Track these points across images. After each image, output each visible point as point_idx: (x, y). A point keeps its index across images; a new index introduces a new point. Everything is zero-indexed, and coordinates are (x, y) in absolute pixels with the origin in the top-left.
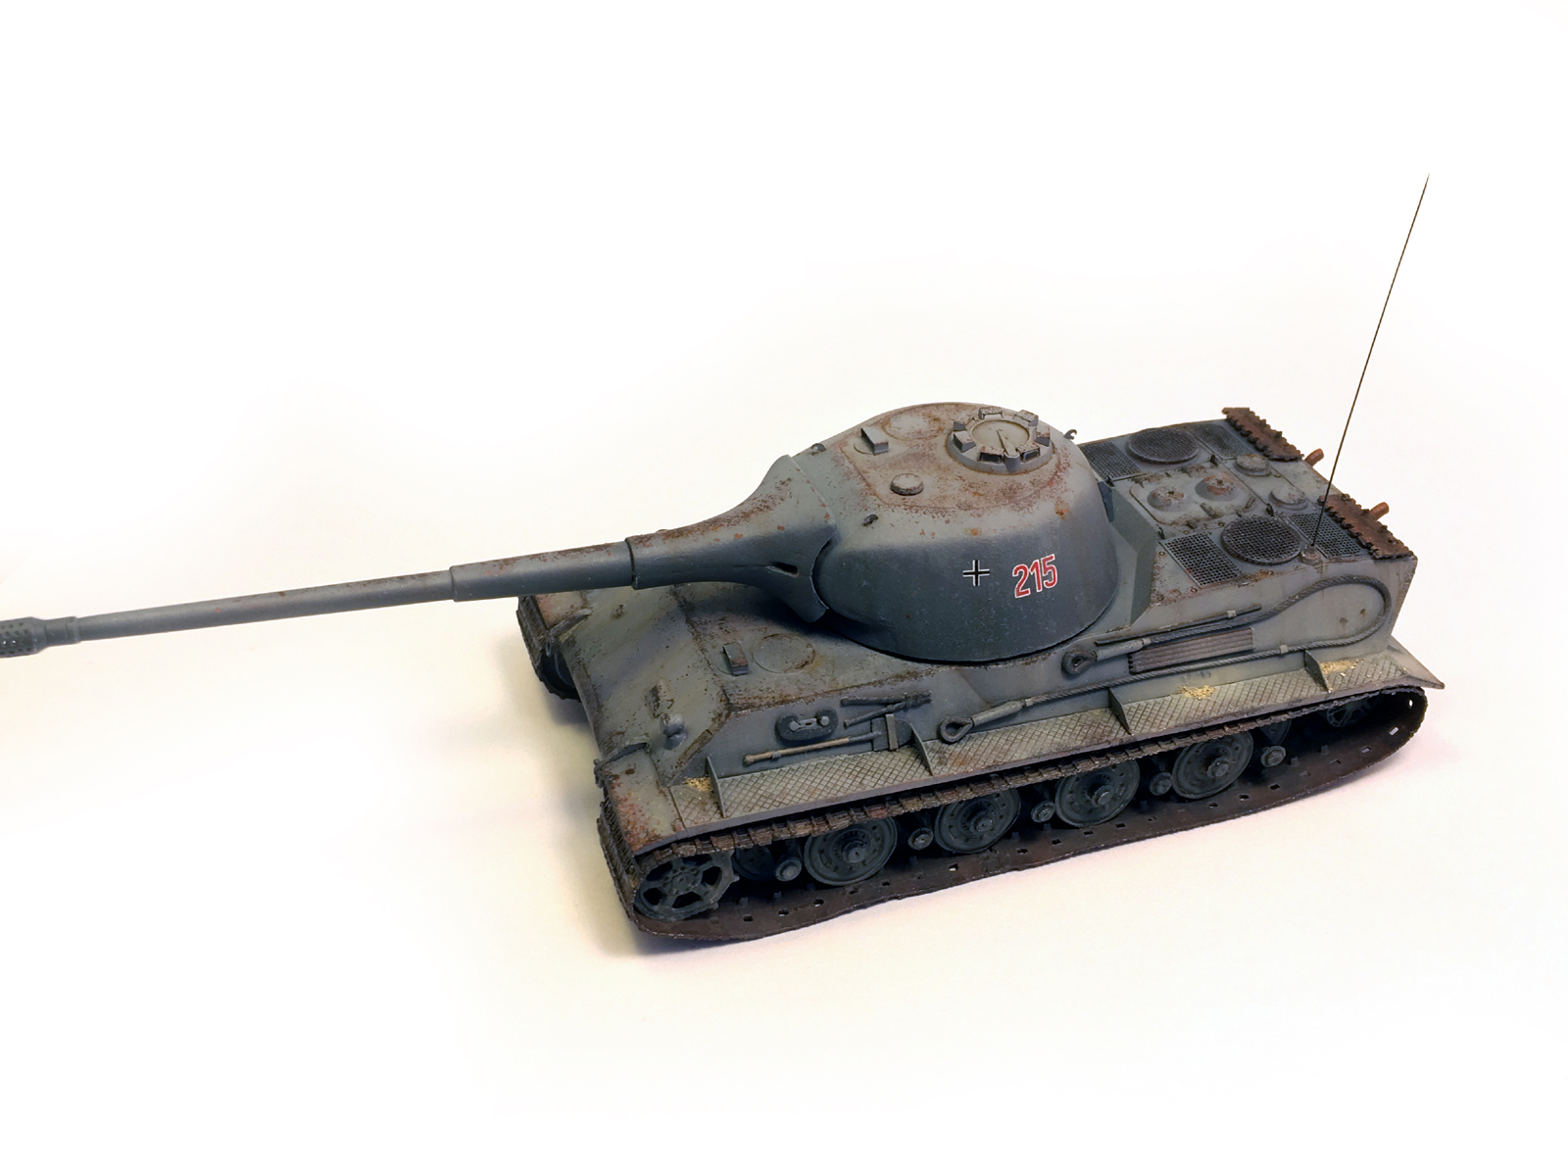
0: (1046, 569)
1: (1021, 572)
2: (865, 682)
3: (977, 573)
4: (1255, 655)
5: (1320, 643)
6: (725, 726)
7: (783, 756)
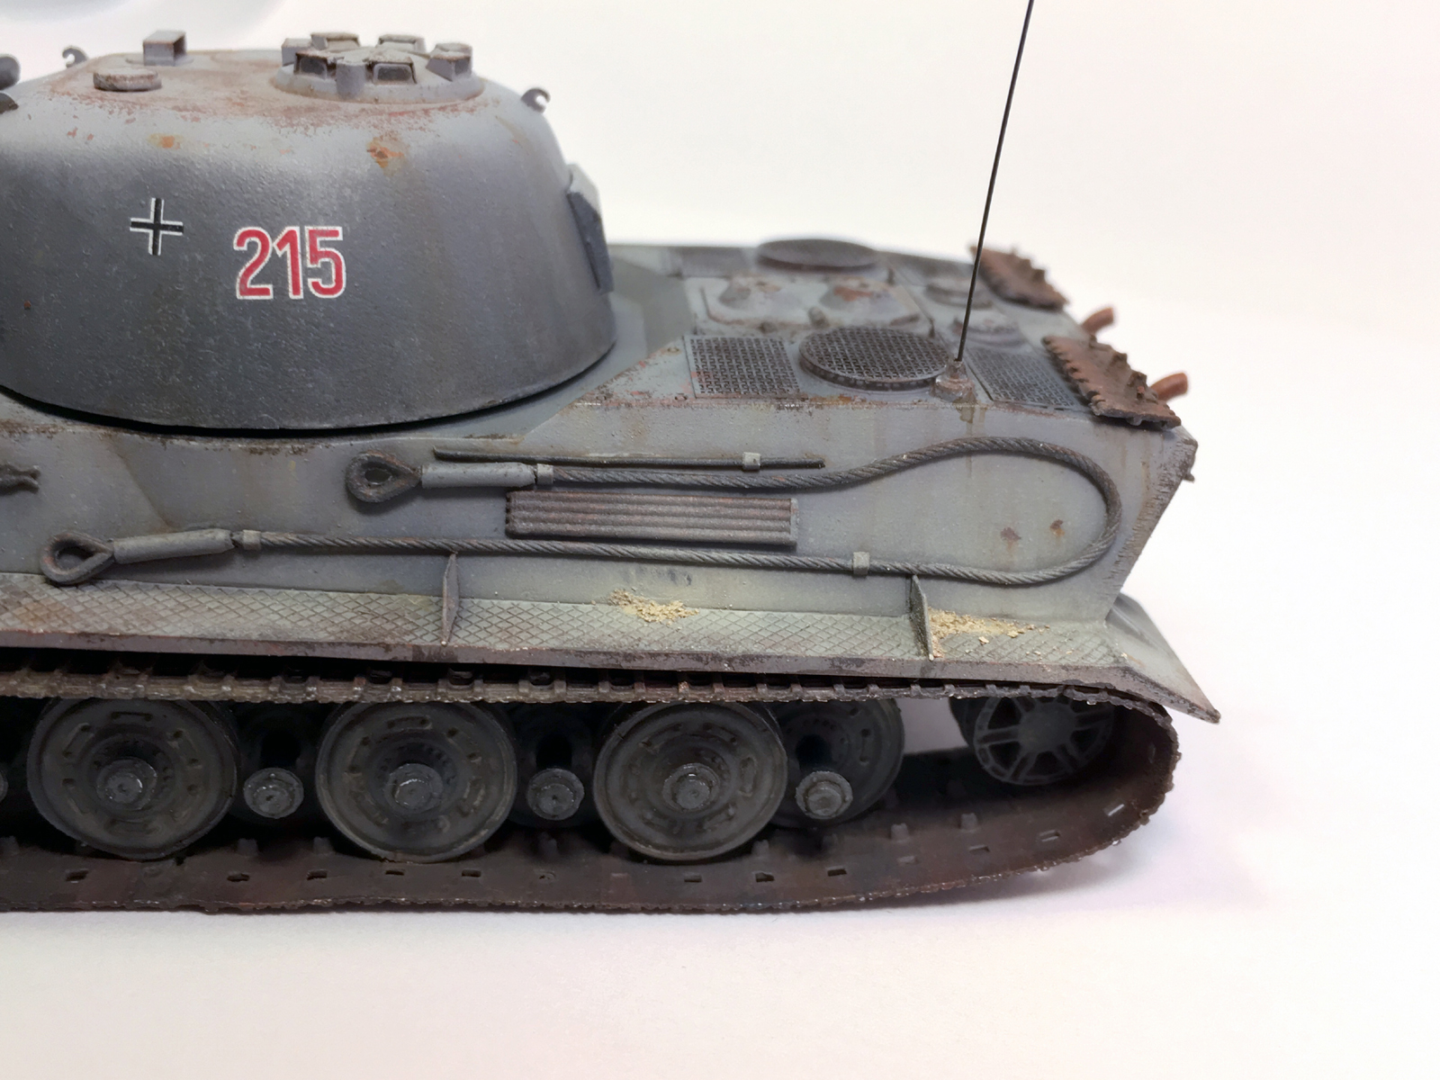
0: (315, 256)
1: (252, 246)
3: (156, 227)
4: (794, 559)
5: (946, 568)
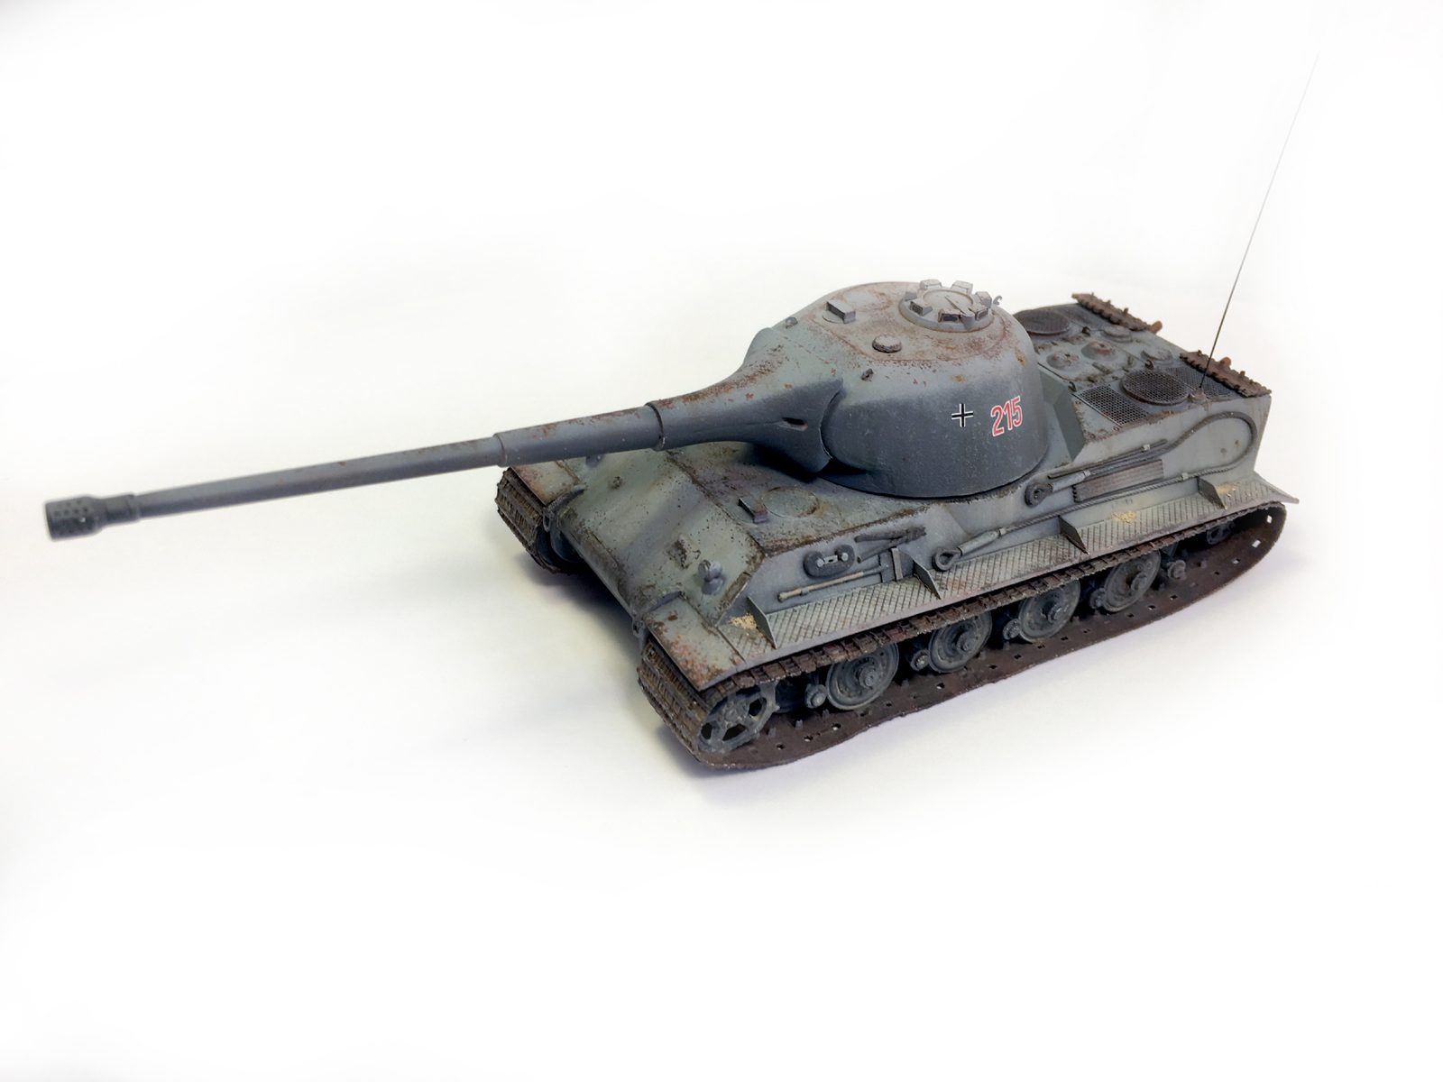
0: (1014, 410)
1: (997, 414)
2: (872, 521)
3: (963, 415)
4: (1165, 482)
5: (1209, 470)
6: (762, 566)
7: (811, 591)
